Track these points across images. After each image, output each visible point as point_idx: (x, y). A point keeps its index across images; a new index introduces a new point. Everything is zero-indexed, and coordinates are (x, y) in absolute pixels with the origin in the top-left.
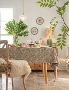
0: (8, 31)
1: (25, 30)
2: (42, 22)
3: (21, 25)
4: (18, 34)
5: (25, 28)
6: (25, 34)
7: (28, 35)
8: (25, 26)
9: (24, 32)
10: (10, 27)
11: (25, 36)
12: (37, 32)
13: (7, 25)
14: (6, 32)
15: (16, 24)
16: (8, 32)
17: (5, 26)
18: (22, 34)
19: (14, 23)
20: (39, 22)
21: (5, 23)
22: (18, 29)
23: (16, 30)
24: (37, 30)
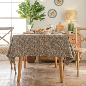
0: (21, 13)
1: (42, 13)
2: (62, 3)
3: (37, 7)
4: (33, 17)
5: (42, 10)
6: (41, 17)
7: (44, 19)
8: (42, 8)
9: (40, 15)
10: (24, 9)
11: (42, 20)
12: (55, 15)
13: (21, 7)
14: (19, 16)
15: (30, 5)
16: (21, 16)
17: (18, 8)
18: (38, 17)
19: (29, 4)
20: (58, 3)
21: (18, 4)
22: (34, 12)
23: (31, 13)
24: (55, 13)
